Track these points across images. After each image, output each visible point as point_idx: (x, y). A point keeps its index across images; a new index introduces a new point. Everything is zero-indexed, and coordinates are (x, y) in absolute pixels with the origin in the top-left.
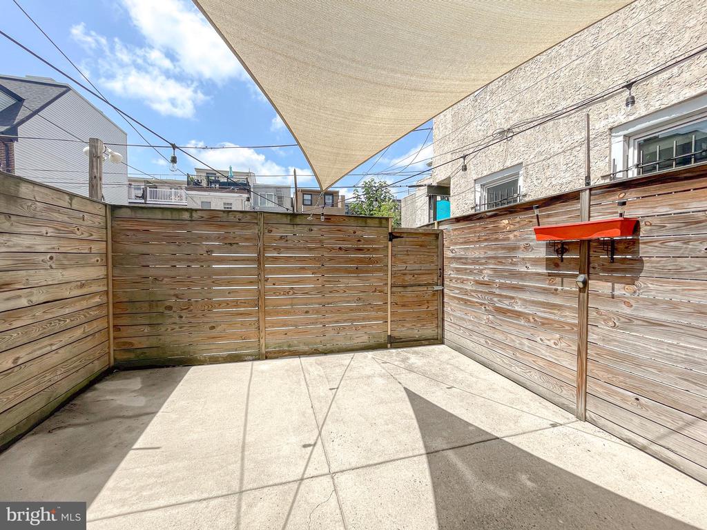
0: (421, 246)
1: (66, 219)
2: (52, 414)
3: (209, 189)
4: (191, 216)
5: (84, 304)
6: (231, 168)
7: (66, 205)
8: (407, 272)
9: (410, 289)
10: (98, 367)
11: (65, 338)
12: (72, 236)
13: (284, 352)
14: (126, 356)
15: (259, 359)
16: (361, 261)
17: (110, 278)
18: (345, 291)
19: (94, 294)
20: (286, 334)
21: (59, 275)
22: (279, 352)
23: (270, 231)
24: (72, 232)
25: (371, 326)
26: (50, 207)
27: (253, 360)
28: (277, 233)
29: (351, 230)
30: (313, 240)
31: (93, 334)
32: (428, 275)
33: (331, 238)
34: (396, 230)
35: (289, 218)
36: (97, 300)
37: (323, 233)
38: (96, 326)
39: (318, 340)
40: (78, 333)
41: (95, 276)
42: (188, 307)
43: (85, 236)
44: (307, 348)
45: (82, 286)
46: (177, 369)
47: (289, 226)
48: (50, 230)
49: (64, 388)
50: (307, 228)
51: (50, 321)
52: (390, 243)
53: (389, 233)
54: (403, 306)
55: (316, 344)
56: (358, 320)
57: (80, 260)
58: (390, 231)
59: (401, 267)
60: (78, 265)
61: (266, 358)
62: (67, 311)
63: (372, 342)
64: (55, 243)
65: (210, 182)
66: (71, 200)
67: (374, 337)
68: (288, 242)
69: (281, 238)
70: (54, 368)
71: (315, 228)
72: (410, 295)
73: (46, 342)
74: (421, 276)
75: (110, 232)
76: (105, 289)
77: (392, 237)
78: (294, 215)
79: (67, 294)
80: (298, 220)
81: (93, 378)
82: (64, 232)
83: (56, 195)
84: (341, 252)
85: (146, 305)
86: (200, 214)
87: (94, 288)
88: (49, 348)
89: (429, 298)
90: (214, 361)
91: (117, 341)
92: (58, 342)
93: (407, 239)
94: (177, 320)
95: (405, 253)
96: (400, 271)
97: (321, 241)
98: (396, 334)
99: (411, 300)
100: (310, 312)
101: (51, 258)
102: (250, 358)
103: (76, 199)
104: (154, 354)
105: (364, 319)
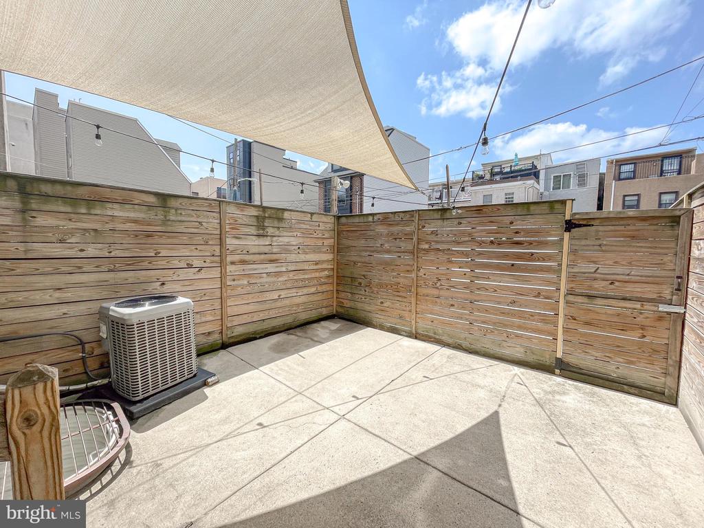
0: (633, 237)
1: (308, 227)
2: (296, 327)
3: (491, 181)
4: (373, 219)
5: (317, 275)
6: (516, 155)
7: (309, 219)
8: (598, 275)
9: (600, 301)
10: (325, 312)
11: (305, 291)
12: (312, 236)
13: (430, 337)
14: (340, 310)
15: (410, 337)
16: (519, 257)
17: (336, 260)
18: (496, 291)
19: (323, 270)
20: (432, 322)
21: (302, 257)
22: (426, 336)
23: (424, 227)
24: (311, 234)
25: (529, 338)
26: (300, 222)
27: (407, 336)
28: (428, 229)
29: (507, 220)
30: (463, 233)
31: (323, 292)
32: (646, 285)
33: (482, 231)
34: (577, 216)
35: (440, 213)
36: (326, 273)
37: (474, 226)
38: (324, 288)
39: (463, 336)
40: (313, 290)
41: (326, 259)
42: (369, 286)
43: (320, 235)
44: (451, 341)
45: (317, 264)
46: (361, 326)
47: (440, 221)
48: (298, 234)
49: (304, 317)
50: (456, 222)
51: (297, 280)
52: (567, 235)
53: (566, 221)
54: (587, 323)
55: (459, 339)
56: (512, 326)
57: (317, 250)
58: (568, 217)
59: (585, 267)
60: (314, 252)
61: (416, 338)
62: (306, 277)
63: (531, 358)
64: (301, 240)
65: (493, 174)
66: (311, 216)
67: (533, 354)
68: (439, 236)
69: (432, 232)
70: (298, 305)
71: (463, 221)
72: (603, 311)
73: (294, 290)
74: (626, 285)
75: (336, 232)
76: (332, 267)
77: (570, 225)
78: (444, 210)
79: (306, 268)
80: (448, 215)
81: (321, 317)
82: (306, 234)
83: (303, 215)
84: (493, 246)
85: (349, 280)
86: (378, 216)
87: (325, 266)
88: (295, 294)
89: (647, 322)
90: (382, 328)
91: (338, 300)
92: (301, 292)
93: (601, 228)
94: (363, 292)
95: (598, 248)
96: (585, 273)
97: (470, 235)
98: (571, 360)
99: (604, 318)
100: (456, 306)
101: (299, 248)
102: (404, 333)
103: (315, 215)
104: (351, 312)
105: (520, 327)
